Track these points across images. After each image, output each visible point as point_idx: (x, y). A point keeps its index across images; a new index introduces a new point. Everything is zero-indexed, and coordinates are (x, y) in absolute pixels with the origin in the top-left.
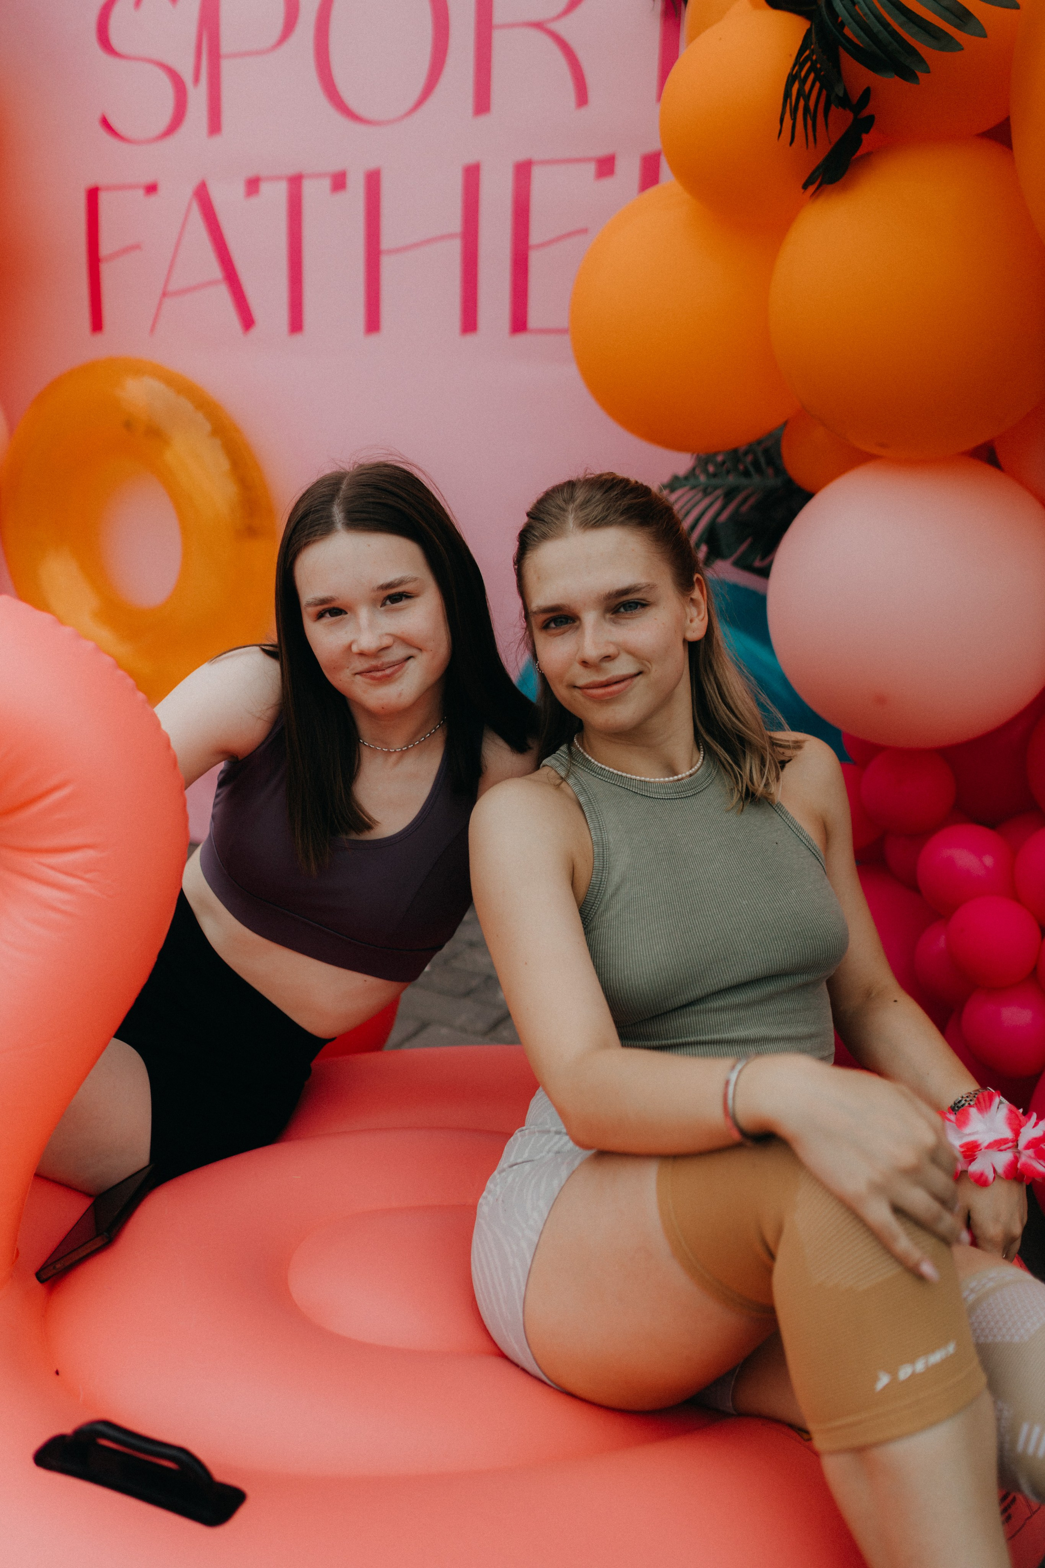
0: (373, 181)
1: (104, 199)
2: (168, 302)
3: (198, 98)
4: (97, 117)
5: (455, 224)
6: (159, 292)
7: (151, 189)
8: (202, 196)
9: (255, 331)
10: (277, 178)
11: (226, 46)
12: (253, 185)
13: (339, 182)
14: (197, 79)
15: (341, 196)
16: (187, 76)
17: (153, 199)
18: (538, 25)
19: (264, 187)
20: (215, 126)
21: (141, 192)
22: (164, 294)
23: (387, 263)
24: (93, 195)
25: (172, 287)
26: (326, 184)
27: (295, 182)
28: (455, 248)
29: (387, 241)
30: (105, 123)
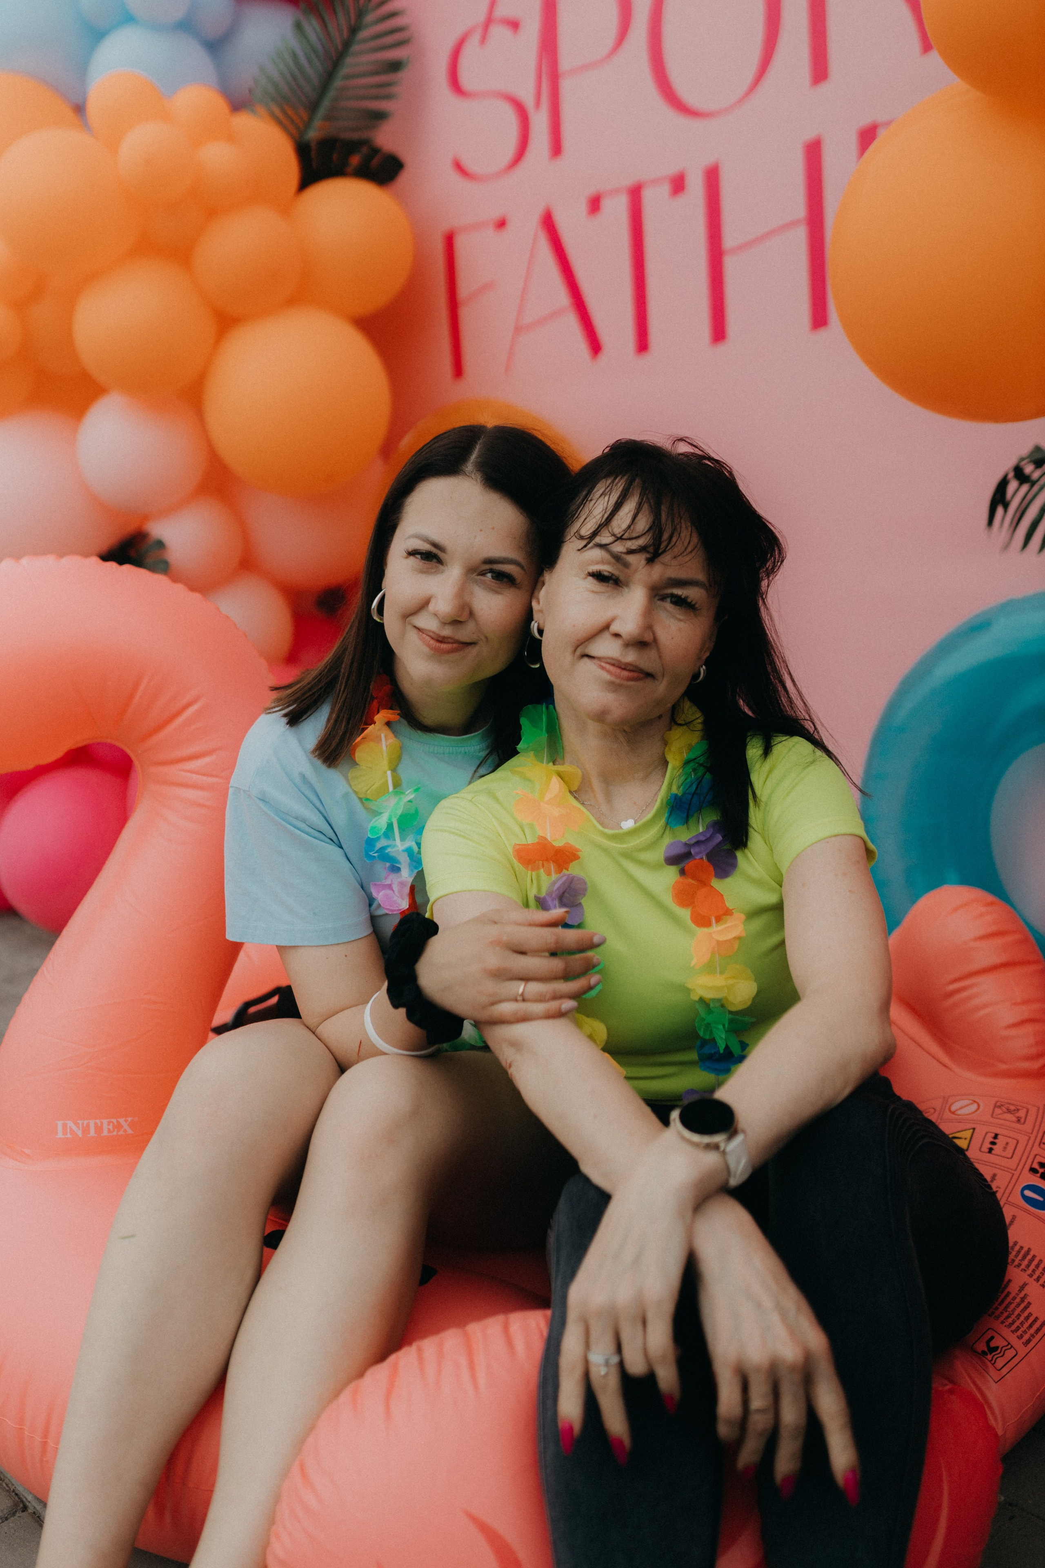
0: (712, 177)
1: (460, 244)
2: (521, 338)
3: (540, 122)
4: (450, 160)
5: (799, 209)
6: (511, 329)
7: (501, 224)
8: (548, 223)
9: (602, 356)
10: (618, 192)
11: (565, 63)
12: (595, 204)
13: (678, 185)
14: (538, 101)
15: (683, 200)
16: (529, 102)
17: (503, 234)
19: (607, 204)
20: (557, 149)
21: (490, 232)
22: (517, 330)
23: (731, 265)
24: (449, 242)
25: (523, 322)
26: (665, 189)
27: (635, 194)
28: (800, 236)
29: (729, 240)
30: (459, 167)
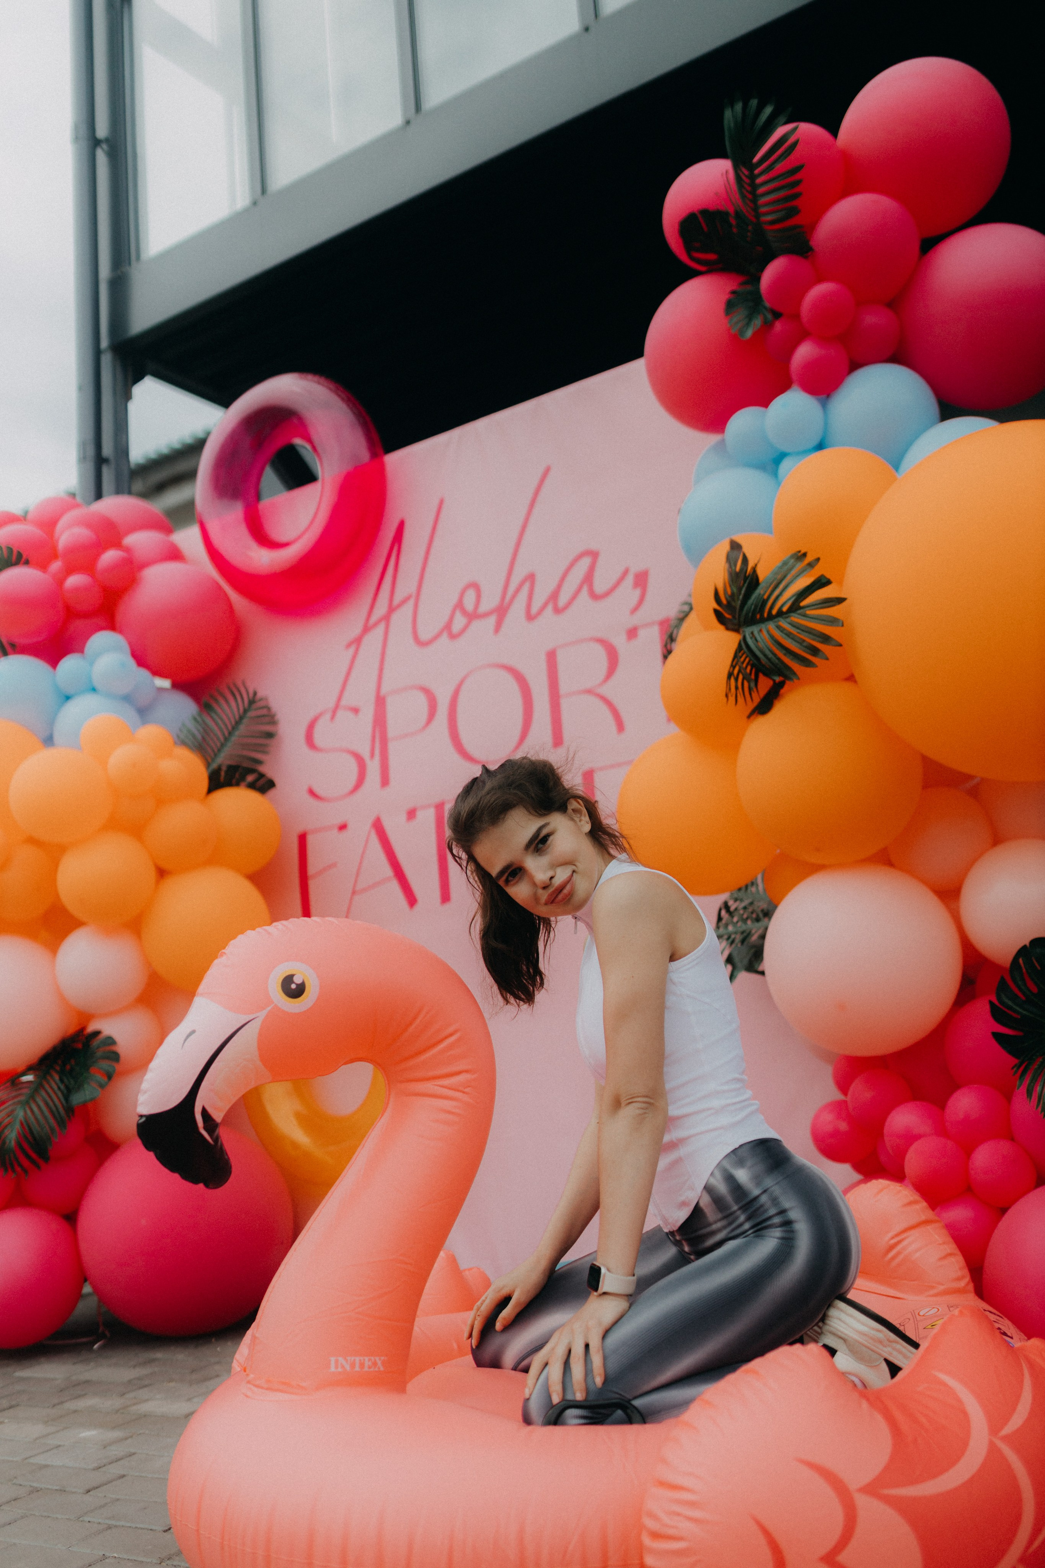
1: (311, 840)
2: (356, 898)
3: (373, 768)
4: (306, 788)
6: (351, 891)
7: (343, 827)
8: (379, 828)
9: (418, 907)
10: (429, 806)
11: (391, 733)
12: (411, 814)
14: (372, 755)
16: (366, 755)
17: (345, 834)
18: (589, 692)
19: (420, 814)
20: (385, 781)
21: (336, 831)
22: (354, 893)
24: (302, 839)
25: (359, 887)
27: (440, 807)
30: (312, 793)
